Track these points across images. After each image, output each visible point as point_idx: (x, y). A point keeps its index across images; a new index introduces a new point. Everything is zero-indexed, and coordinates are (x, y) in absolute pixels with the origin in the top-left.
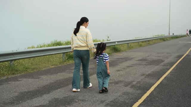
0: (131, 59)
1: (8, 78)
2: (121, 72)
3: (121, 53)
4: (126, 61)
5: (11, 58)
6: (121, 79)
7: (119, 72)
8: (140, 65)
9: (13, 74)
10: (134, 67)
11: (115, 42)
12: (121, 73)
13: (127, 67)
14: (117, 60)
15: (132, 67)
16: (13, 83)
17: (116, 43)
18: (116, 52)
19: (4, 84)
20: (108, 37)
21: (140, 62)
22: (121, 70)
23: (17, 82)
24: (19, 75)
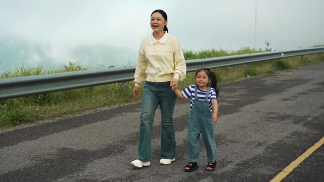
0: (305, 81)
1: (120, 107)
2: (289, 101)
3: (291, 72)
4: (298, 84)
5: (123, 77)
6: (289, 112)
7: (286, 102)
8: (321, 91)
9: (126, 101)
10: (311, 95)
11: (279, 54)
12: (290, 103)
13: (299, 94)
14: (283, 83)
15: (307, 94)
16: (130, 114)
17: (283, 55)
18: (281, 70)
19: (117, 116)
20: (268, 44)
21: (321, 87)
22: (290, 99)
23: (134, 113)
24: (134, 103)
